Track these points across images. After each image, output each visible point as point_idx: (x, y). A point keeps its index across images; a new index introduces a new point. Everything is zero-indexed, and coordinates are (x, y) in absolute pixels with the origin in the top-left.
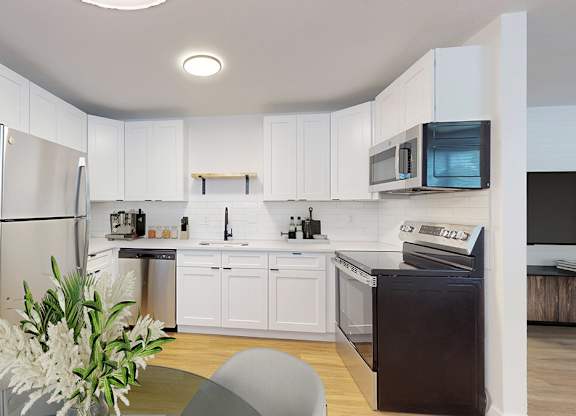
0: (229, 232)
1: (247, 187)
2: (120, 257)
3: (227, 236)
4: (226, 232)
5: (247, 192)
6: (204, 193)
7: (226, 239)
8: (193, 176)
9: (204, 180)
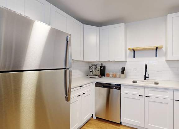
0: (147, 76)
1: (156, 54)
2: (95, 86)
3: (146, 78)
4: (145, 75)
5: (156, 56)
6: (134, 57)
7: (145, 79)
8: (129, 49)
9: (134, 51)
